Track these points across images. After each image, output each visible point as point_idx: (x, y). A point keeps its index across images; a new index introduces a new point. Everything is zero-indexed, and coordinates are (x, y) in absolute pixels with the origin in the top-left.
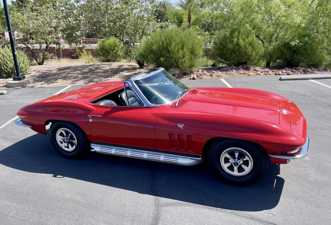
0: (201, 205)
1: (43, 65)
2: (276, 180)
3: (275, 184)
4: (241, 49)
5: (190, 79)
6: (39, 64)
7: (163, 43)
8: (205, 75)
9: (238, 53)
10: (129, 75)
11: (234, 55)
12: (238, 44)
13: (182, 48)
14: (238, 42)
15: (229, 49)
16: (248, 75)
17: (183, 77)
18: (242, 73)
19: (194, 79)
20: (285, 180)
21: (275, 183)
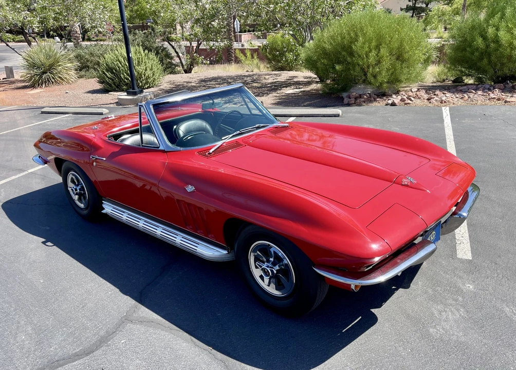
0: (187, 335)
1: (191, 72)
2: (361, 317)
3: (350, 326)
4: (501, 49)
5: (387, 105)
6: (186, 72)
7: (343, 38)
8: (419, 98)
9: (493, 58)
10: (292, 94)
11: (485, 61)
12: (496, 40)
13: (378, 47)
14: (497, 36)
15: (477, 49)
16: (506, 102)
17: (375, 100)
18: (494, 98)
19: (393, 104)
20: (378, 321)
21: (353, 324)
